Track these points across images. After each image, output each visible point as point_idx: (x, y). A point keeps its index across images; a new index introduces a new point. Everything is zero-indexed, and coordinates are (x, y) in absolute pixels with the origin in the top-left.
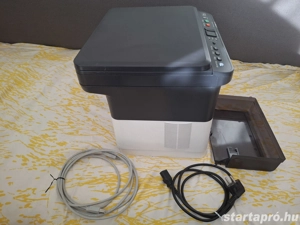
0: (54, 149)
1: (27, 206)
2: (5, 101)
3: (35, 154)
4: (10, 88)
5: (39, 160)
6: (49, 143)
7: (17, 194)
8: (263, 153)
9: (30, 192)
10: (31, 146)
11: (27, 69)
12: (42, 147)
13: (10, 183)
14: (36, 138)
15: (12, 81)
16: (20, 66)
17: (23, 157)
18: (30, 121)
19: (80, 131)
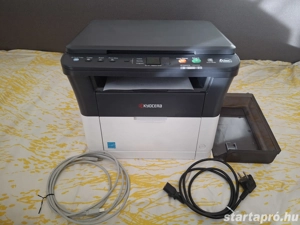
0: (54, 150)
1: (31, 207)
2: (3, 107)
3: (37, 157)
4: (8, 94)
5: (40, 162)
6: (49, 145)
7: (21, 196)
8: (261, 147)
9: (34, 193)
10: (32, 149)
11: (24, 74)
12: (43, 150)
13: (13, 186)
14: (36, 141)
15: (10, 87)
16: (17, 72)
17: (24, 160)
18: (29, 125)
19: (79, 133)
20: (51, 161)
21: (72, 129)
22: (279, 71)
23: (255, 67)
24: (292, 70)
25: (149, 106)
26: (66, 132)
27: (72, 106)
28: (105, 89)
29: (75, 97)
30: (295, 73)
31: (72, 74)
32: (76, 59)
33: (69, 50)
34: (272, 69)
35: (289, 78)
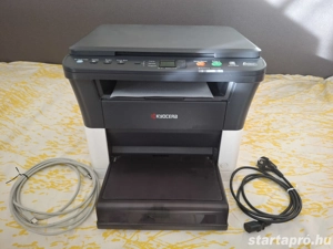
1: (22, 233)
4: (5, 108)
10: (27, 167)
11: (24, 87)
14: (33, 159)
15: (8, 100)
16: (16, 85)
18: (27, 140)
19: (83, 150)
20: (48, 181)
21: (74, 146)
22: (310, 86)
23: (283, 82)
24: (325, 86)
25: (162, 116)
26: (67, 149)
27: (76, 121)
28: (112, 96)
29: (79, 111)
30: (328, 89)
31: (75, 77)
32: (80, 61)
33: (73, 51)
34: (302, 85)
35: (322, 94)
